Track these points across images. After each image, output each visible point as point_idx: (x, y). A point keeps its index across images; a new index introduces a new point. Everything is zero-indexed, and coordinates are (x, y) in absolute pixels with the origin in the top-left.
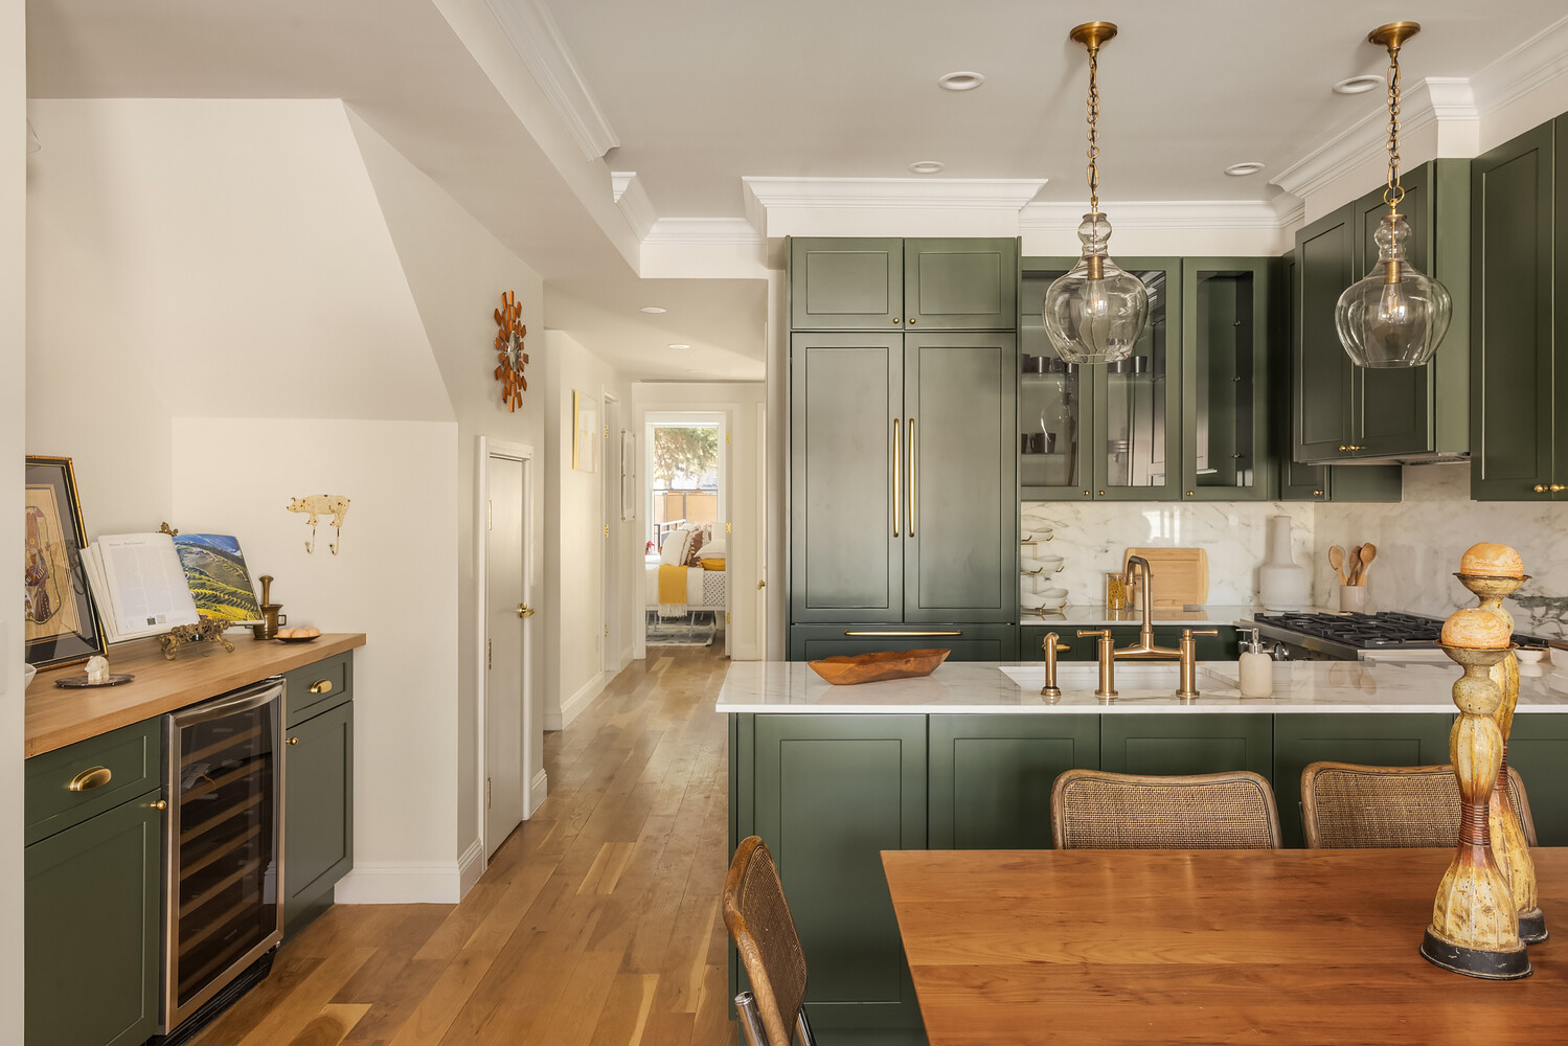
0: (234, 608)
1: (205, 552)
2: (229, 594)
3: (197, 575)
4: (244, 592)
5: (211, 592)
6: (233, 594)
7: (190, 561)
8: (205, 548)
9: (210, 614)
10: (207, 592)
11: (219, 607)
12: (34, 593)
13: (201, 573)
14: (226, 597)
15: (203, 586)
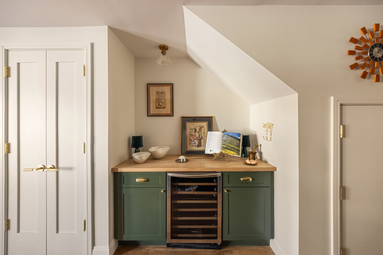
0: (231, 151)
1: (228, 137)
2: (231, 148)
3: (224, 142)
4: (236, 147)
5: (226, 146)
6: (233, 148)
7: (224, 138)
8: (229, 136)
9: (223, 152)
10: (225, 146)
11: (227, 150)
12: (198, 141)
13: (225, 142)
14: (230, 148)
15: (224, 145)
